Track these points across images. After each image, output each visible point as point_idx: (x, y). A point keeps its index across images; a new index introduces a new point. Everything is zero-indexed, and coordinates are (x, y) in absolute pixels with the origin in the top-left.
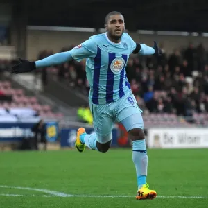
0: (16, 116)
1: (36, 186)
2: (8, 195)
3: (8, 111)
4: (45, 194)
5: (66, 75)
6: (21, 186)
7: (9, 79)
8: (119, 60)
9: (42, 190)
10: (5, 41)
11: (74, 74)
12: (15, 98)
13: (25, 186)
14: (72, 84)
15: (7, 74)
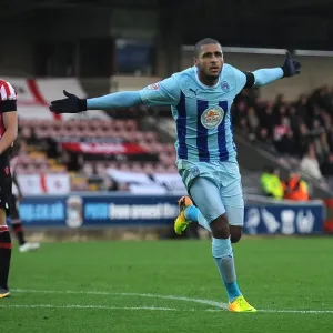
0: (164, 185)
1: (196, 294)
2: (152, 308)
3: (152, 178)
4: (210, 307)
5: (243, 122)
6: (173, 294)
7: (154, 129)
8: (213, 111)
9: (205, 302)
10: (149, 69)
11: (254, 121)
12: (163, 157)
13: (179, 295)
14: (252, 137)
15: (151, 120)
